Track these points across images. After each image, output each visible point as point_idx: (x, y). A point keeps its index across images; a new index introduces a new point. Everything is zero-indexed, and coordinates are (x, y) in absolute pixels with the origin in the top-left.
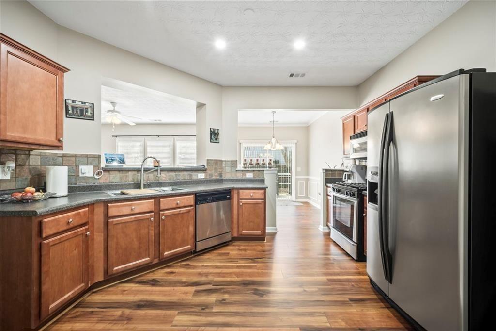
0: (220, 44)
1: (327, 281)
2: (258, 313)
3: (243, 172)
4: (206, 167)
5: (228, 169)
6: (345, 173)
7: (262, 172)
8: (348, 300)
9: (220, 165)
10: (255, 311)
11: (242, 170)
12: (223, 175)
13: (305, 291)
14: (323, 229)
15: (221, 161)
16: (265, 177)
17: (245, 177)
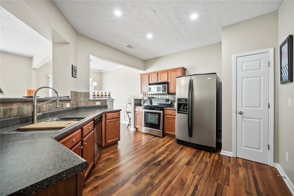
0: (118, 13)
1: (166, 148)
2: (170, 170)
3: (94, 101)
4: (70, 98)
5: (82, 99)
6: (142, 101)
7: (106, 101)
8: (179, 150)
9: (77, 96)
10: (168, 170)
11: (93, 100)
12: (78, 104)
13: (167, 154)
14: (134, 130)
15: (77, 92)
16: (107, 104)
17: (95, 105)
